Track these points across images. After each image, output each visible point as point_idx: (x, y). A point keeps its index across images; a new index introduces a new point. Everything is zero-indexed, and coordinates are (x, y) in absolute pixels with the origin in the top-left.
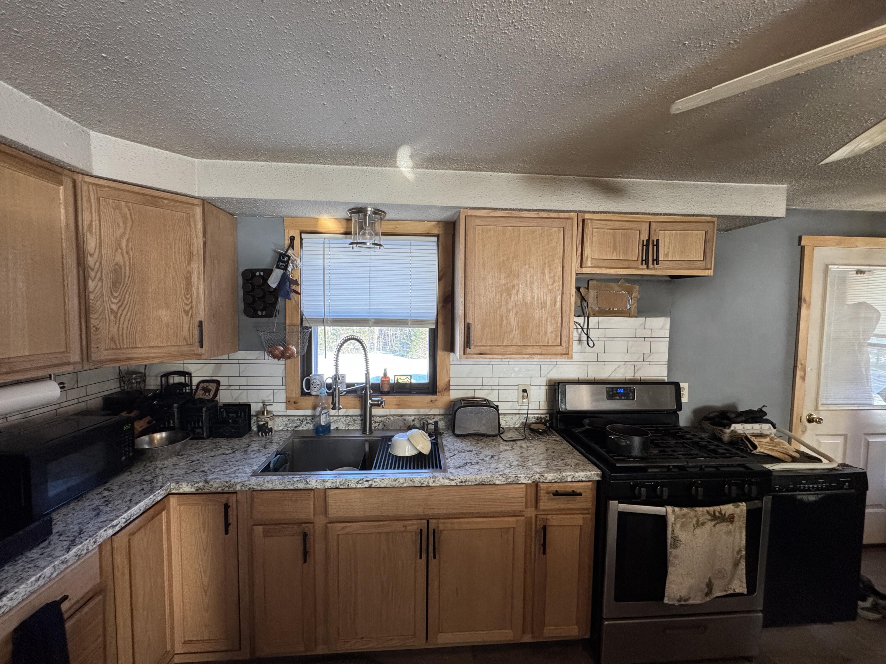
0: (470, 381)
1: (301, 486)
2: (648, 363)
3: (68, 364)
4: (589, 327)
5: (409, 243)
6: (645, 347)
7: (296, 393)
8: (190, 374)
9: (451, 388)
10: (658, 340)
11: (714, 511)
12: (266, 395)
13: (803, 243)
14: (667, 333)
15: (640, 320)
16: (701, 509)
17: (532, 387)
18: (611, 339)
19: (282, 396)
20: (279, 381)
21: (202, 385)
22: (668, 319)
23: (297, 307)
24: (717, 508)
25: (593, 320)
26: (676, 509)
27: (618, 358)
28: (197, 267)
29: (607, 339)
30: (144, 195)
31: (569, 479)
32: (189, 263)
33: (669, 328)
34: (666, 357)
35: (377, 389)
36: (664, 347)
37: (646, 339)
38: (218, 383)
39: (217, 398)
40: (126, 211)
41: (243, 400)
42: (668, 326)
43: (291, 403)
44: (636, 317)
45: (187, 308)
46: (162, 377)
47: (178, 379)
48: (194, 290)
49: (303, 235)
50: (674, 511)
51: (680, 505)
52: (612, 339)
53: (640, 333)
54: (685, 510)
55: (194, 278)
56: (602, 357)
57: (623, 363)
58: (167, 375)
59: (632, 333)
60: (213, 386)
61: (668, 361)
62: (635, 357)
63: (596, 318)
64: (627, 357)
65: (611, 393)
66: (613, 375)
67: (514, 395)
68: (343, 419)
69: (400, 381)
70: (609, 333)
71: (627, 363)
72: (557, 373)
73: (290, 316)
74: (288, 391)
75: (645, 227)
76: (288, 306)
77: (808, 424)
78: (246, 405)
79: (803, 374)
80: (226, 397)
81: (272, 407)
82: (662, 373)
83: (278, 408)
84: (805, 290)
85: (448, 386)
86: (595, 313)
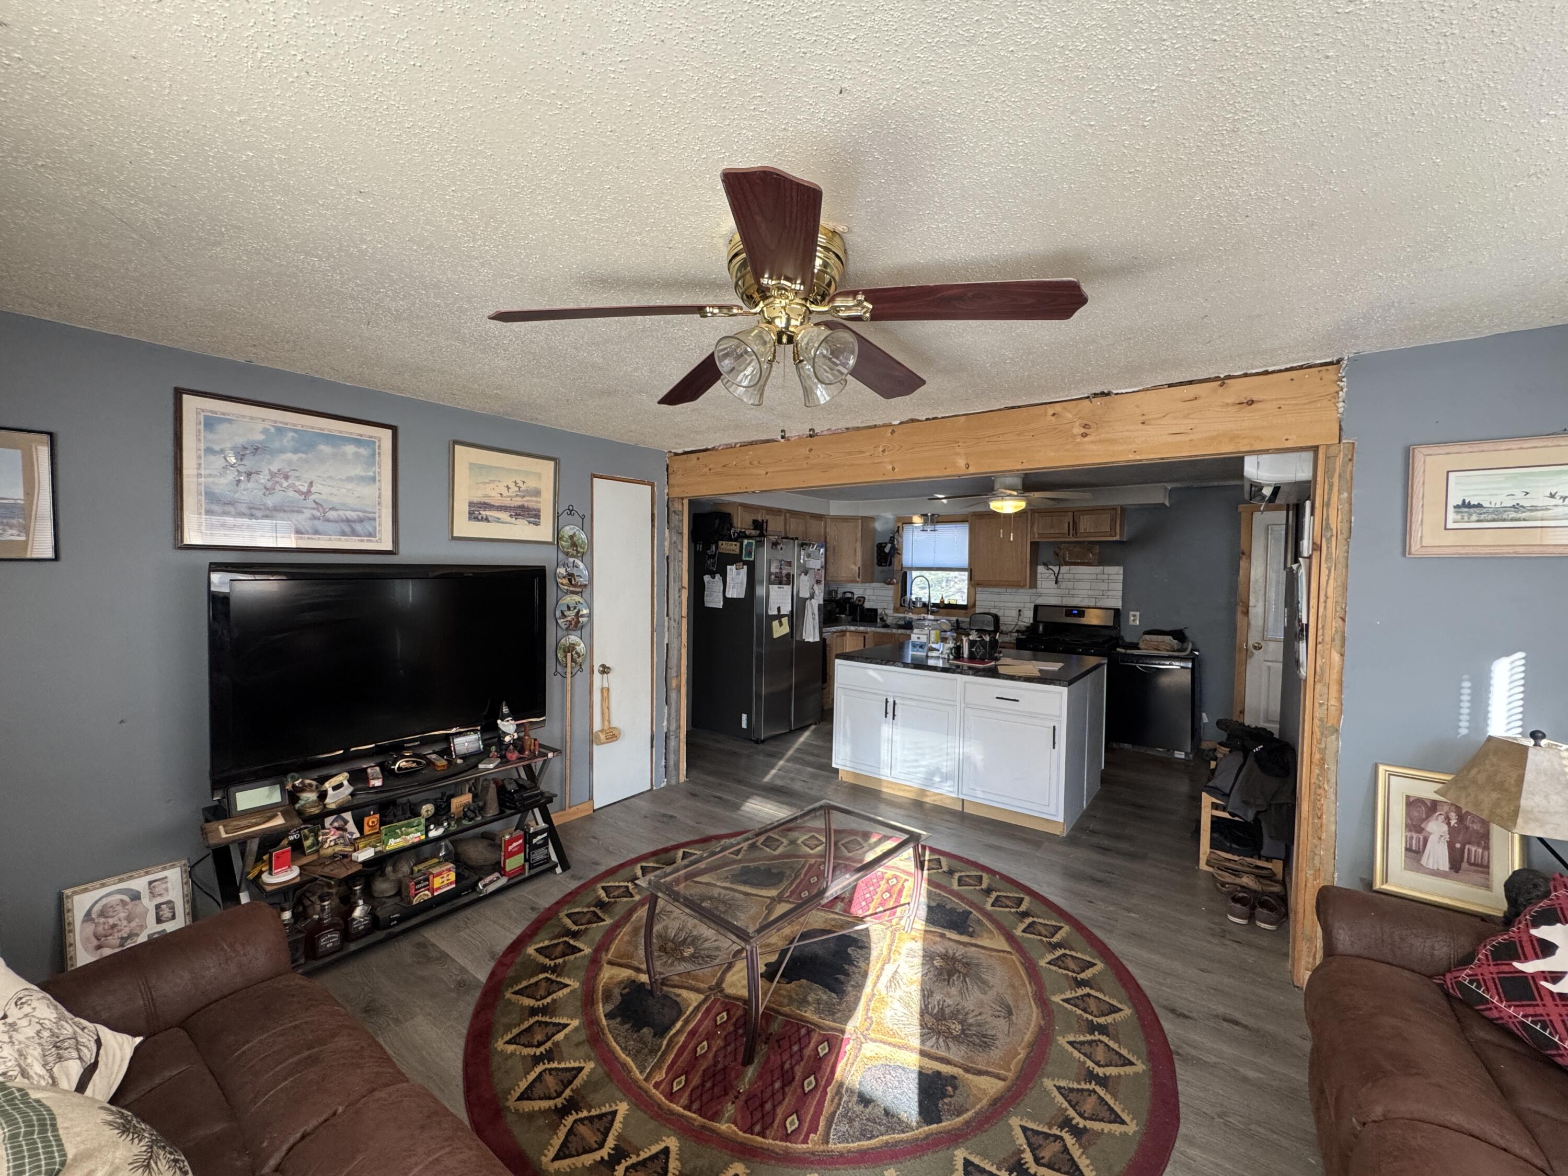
0: (986, 603)
2: (1107, 597)
4: (1060, 572)
6: (1104, 586)
7: (898, 605)
8: (853, 593)
9: (976, 606)
10: (1114, 581)
12: (884, 605)
13: (1240, 510)
14: (1121, 577)
15: (1099, 569)
17: (1025, 609)
19: (892, 606)
20: (890, 599)
21: (858, 598)
22: (1122, 568)
23: (900, 560)
25: (1064, 569)
27: (1085, 592)
28: (859, 545)
29: (1075, 580)
30: (843, 519)
32: (856, 543)
33: (1122, 573)
34: (1121, 594)
36: (1120, 586)
37: (1104, 581)
38: (864, 598)
39: (864, 605)
40: (838, 526)
41: (874, 607)
43: (896, 610)
44: (1097, 566)
45: (855, 561)
46: (842, 593)
48: (857, 555)
49: (904, 526)
52: (1079, 580)
53: (1100, 577)
55: (858, 549)
56: (1072, 592)
58: (845, 593)
59: (1094, 577)
60: (862, 599)
61: (1122, 596)
62: (1097, 592)
63: (1067, 567)
64: (1090, 592)
65: (1067, 613)
67: (1014, 613)
69: (951, 603)
70: (1077, 576)
72: (1040, 601)
73: (896, 566)
74: (895, 604)
75: (1070, 514)
76: (895, 561)
77: (1254, 651)
78: (876, 610)
79: (1245, 610)
80: (867, 605)
81: (887, 611)
82: (1118, 604)
83: (890, 612)
84: (1244, 546)
85: (974, 605)
86: (1067, 564)
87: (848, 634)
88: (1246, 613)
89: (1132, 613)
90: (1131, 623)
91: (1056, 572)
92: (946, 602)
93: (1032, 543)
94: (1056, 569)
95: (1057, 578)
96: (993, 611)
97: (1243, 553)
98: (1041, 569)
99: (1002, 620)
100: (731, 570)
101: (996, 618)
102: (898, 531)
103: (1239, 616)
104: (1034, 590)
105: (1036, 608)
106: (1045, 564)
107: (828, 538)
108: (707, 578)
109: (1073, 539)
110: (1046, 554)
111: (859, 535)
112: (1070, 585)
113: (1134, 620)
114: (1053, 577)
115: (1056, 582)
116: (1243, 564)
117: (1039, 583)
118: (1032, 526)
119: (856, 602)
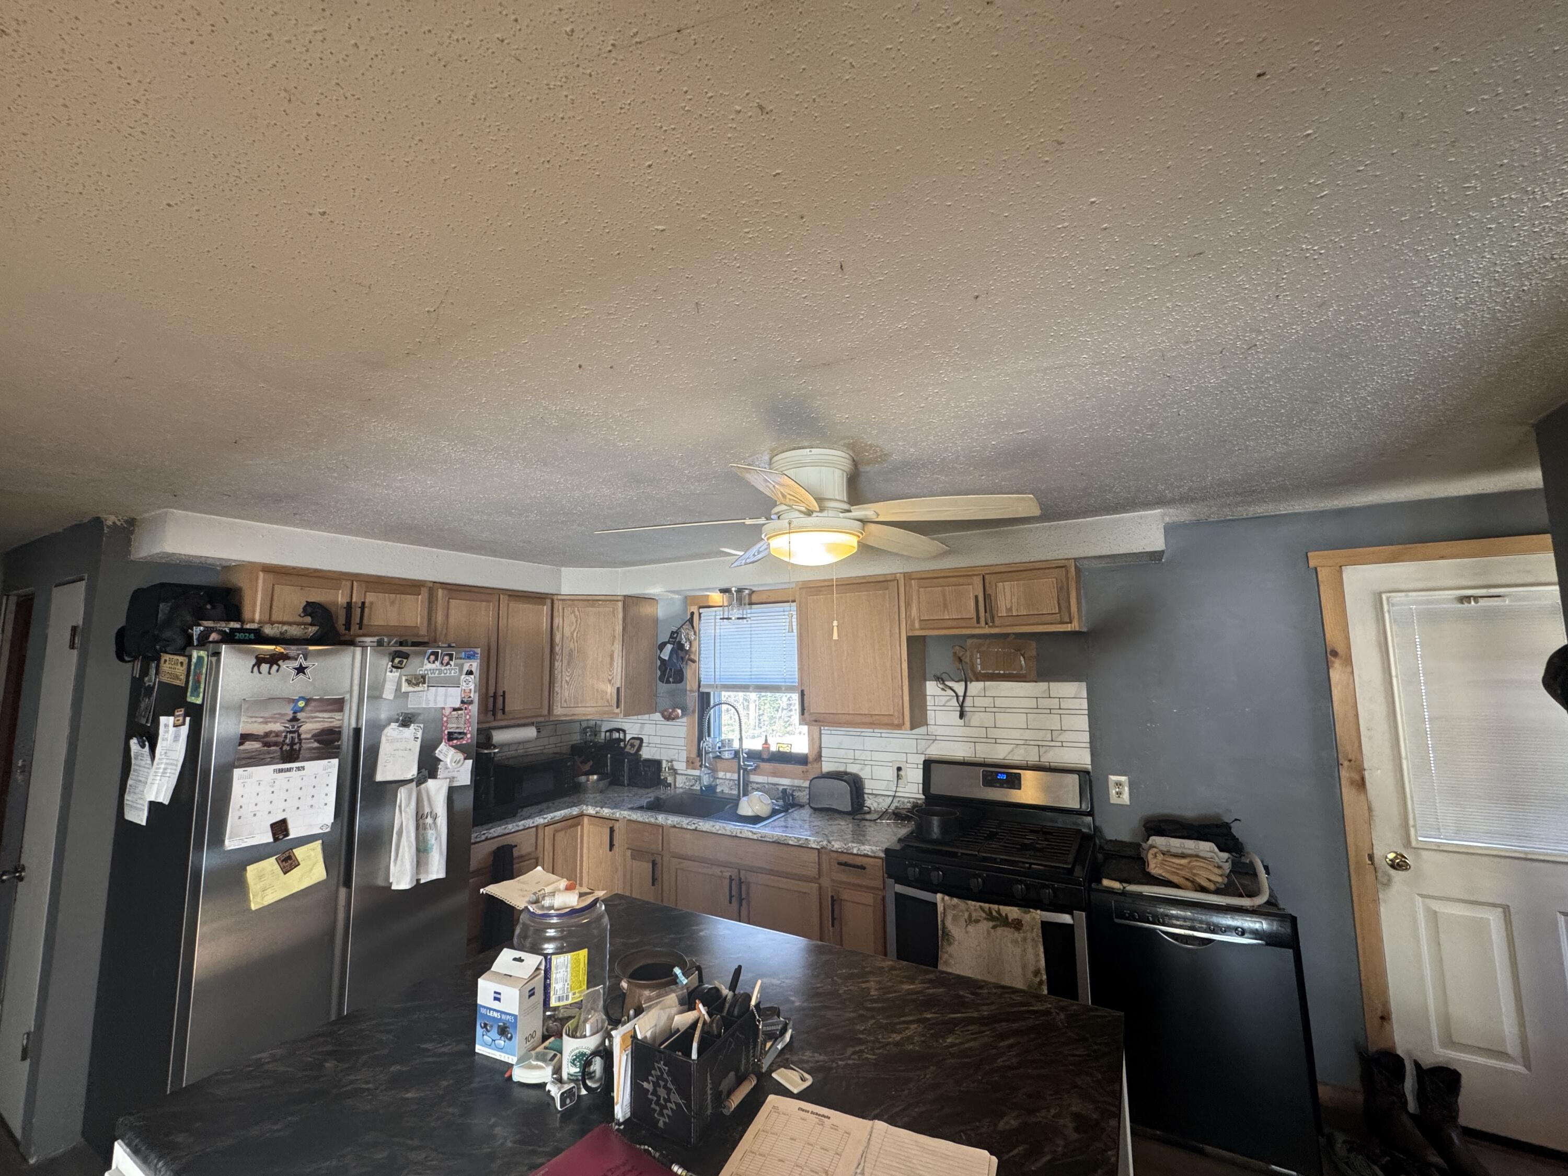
0: (841, 753)
2: (1060, 744)
3: (541, 716)
4: (968, 694)
5: (782, 609)
6: (1054, 722)
7: (694, 754)
8: (624, 731)
9: (823, 759)
10: (1073, 712)
11: (990, 908)
12: (672, 754)
13: (1312, 564)
14: (1084, 704)
15: (1042, 686)
16: (973, 903)
17: (908, 765)
18: (1003, 710)
19: (684, 756)
20: (682, 742)
21: (631, 741)
22: (1084, 685)
23: (697, 674)
24: (996, 907)
25: (975, 687)
26: (947, 898)
27: (1016, 734)
28: (618, 647)
29: (996, 710)
30: (588, 600)
31: (855, 851)
32: (613, 644)
33: (1086, 696)
34: (1086, 737)
35: (753, 755)
36: (1083, 722)
37: (1053, 711)
38: (641, 740)
39: (641, 753)
40: (577, 613)
41: (657, 757)
42: (1085, 694)
43: (690, 763)
44: (1036, 682)
45: (610, 678)
46: (606, 732)
47: (616, 735)
48: (615, 664)
49: (701, 610)
50: (943, 899)
51: (951, 895)
52: (1004, 710)
53: (1044, 703)
54: (955, 900)
55: (616, 655)
56: (994, 733)
57: (1022, 742)
58: (611, 731)
59: (1033, 703)
60: (637, 743)
61: (1091, 742)
62: (1040, 735)
63: (981, 684)
64: (1028, 735)
65: (990, 778)
66: (1010, 757)
67: (891, 774)
68: (727, 782)
69: (781, 749)
70: (999, 702)
71: (1028, 742)
72: (937, 751)
73: (690, 683)
74: (689, 751)
75: (977, 581)
76: (689, 673)
77: (1393, 872)
78: (659, 763)
79: (1357, 777)
80: (646, 753)
81: (677, 765)
82: (1083, 758)
83: (680, 766)
84: (1332, 635)
85: (819, 757)
86: (979, 677)
87: (586, 819)
88: (1361, 784)
89: (1113, 778)
90: (1114, 799)
91: (961, 693)
92: (773, 748)
93: (910, 639)
94: (959, 687)
95: (962, 706)
96: (853, 769)
97: (1335, 654)
98: (932, 687)
99: (869, 786)
100: (166, 722)
101: (856, 785)
102: (691, 621)
103: (1348, 794)
104: (922, 730)
105: (928, 765)
106: (939, 679)
107: (558, 639)
108: (134, 743)
109: (987, 631)
110: (938, 659)
111: (619, 628)
112: (988, 719)
113: (1119, 794)
114: (954, 702)
115: (962, 715)
116: (1337, 675)
117: (930, 714)
118: (908, 605)
119: (628, 749)
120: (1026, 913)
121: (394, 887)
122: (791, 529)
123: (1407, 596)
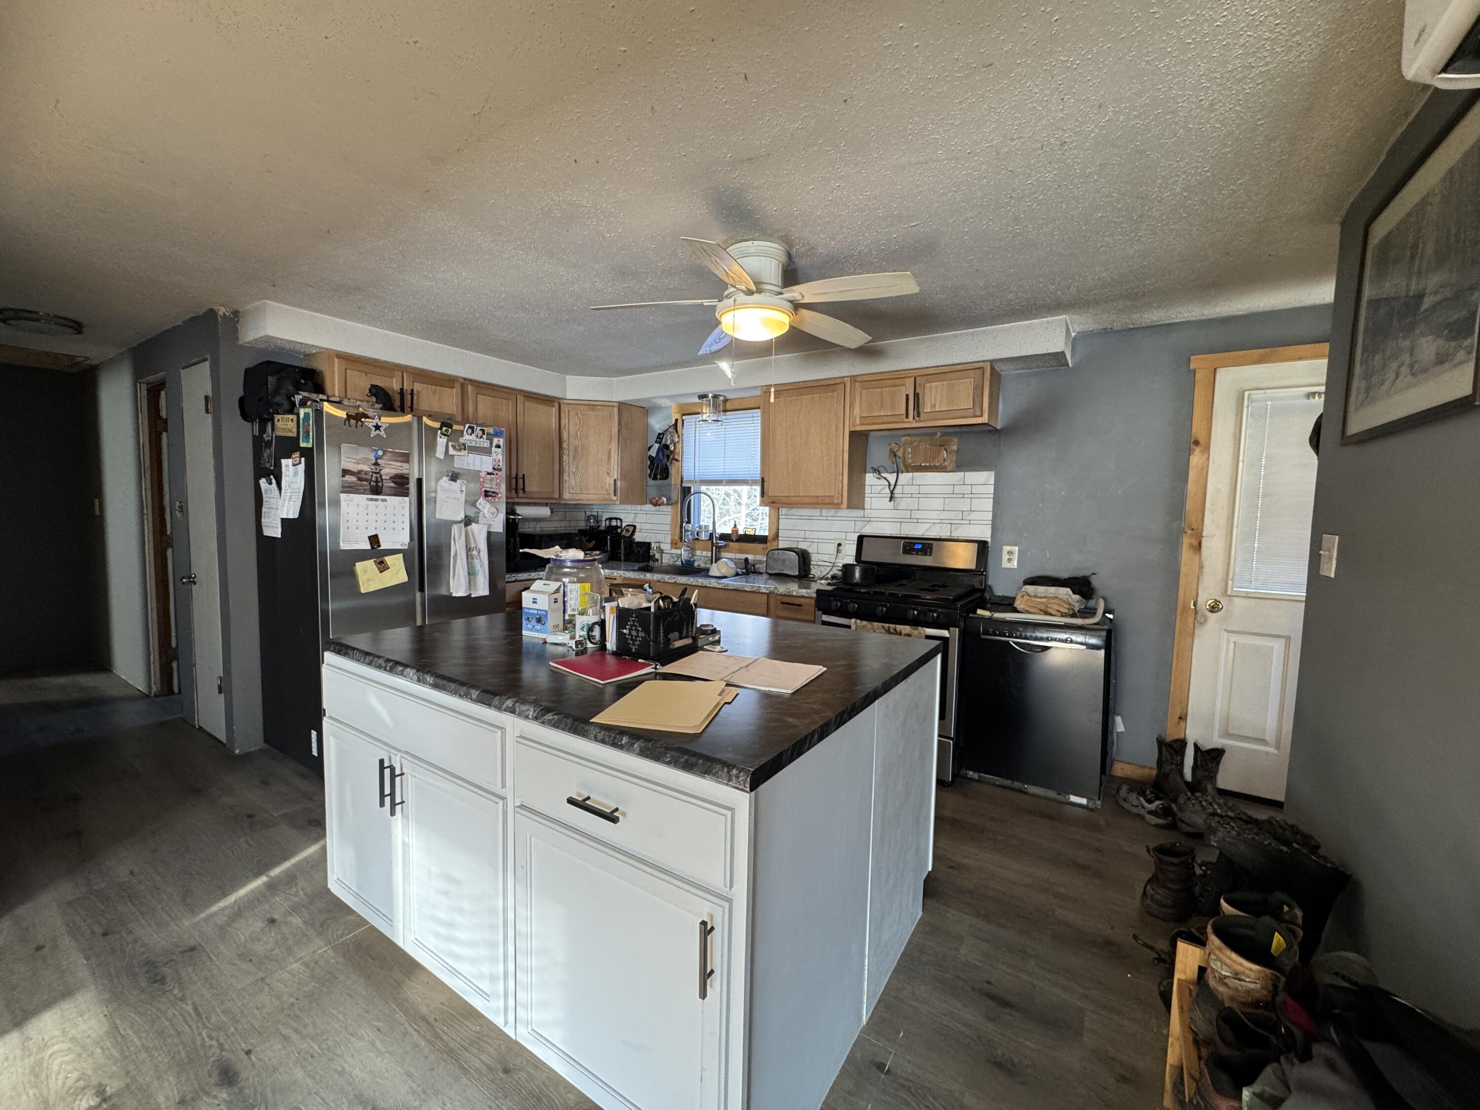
0: (795, 533)
1: (642, 577)
2: (968, 522)
3: (553, 499)
4: (898, 483)
5: (751, 415)
6: (965, 505)
7: (677, 538)
8: (621, 520)
9: (780, 538)
10: (980, 496)
11: (889, 627)
12: (659, 537)
13: (1192, 367)
14: (991, 489)
15: (959, 475)
16: (877, 624)
17: (846, 542)
18: (925, 496)
19: (669, 539)
20: (668, 527)
21: (627, 527)
22: (993, 473)
23: (680, 471)
24: (893, 626)
25: (905, 477)
26: (858, 621)
27: (934, 515)
28: (614, 446)
29: (920, 495)
30: (589, 405)
31: (795, 594)
32: (610, 443)
33: (993, 483)
34: (990, 516)
35: (724, 537)
36: (988, 504)
37: (965, 496)
38: (635, 527)
39: (634, 537)
40: (580, 416)
41: (648, 540)
42: (992, 481)
43: (674, 544)
44: (954, 472)
45: (608, 471)
46: (606, 520)
47: (614, 523)
48: (612, 460)
49: (684, 417)
50: (856, 622)
51: (862, 619)
52: (927, 495)
53: (958, 489)
54: (865, 623)
55: (613, 453)
56: (916, 515)
57: (938, 521)
58: (610, 519)
59: (949, 489)
60: (631, 529)
61: (992, 521)
62: (952, 515)
63: (910, 475)
64: (944, 515)
65: (908, 548)
66: (927, 533)
67: (833, 548)
68: (703, 558)
69: (747, 533)
70: (923, 489)
71: (943, 521)
72: (869, 530)
73: (674, 478)
74: (673, 535)
75: (910, 382)
76: (673, 471)
77: (1209, 614)
78: (649, 544)
79: (1195, 543)
80: (638, 537)
81: (663, 546)
82: (984, 533)
83: (666, 547)
84: (1197, 429)
85: (777, 536)
86: (909, 469)
88: (1197, 548)
89: (1006, 548)
90: (1005, 564)
91: (893, 483)
92: (741, 532)
93: (853, 435)
94: (892, 478)
95: (892, 493)
96: (803, 546)
97: (1197, 443)
98: (870, 478)
99: (815, 559)
100: (286, 464)
101: (804, 558)
102: (675, 425)
103: (1186, 554)
104: (860, 513)
105: (861, 539)
106: (876, 470)
107: (565, 436)
108: (263, 482)
109: (914, 425)
110: (878, 453)
111: (615, 430)
112: (912, 503)
113: (1010, 560)
114: (887, 491)
115: (891, 498)
116: (1196, 459)
117: (867, 500)
118: (852, 405)
119: (624, 533)
120: (915, 629)
121: (454, 595)
122: (736, 306)
123: (1265, 393)
